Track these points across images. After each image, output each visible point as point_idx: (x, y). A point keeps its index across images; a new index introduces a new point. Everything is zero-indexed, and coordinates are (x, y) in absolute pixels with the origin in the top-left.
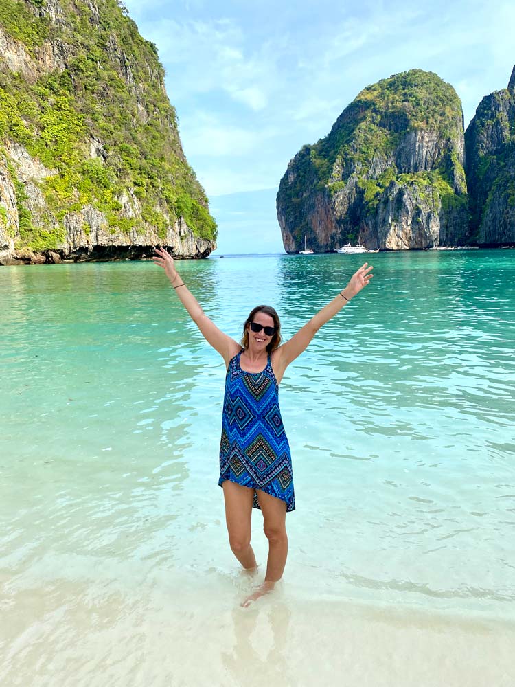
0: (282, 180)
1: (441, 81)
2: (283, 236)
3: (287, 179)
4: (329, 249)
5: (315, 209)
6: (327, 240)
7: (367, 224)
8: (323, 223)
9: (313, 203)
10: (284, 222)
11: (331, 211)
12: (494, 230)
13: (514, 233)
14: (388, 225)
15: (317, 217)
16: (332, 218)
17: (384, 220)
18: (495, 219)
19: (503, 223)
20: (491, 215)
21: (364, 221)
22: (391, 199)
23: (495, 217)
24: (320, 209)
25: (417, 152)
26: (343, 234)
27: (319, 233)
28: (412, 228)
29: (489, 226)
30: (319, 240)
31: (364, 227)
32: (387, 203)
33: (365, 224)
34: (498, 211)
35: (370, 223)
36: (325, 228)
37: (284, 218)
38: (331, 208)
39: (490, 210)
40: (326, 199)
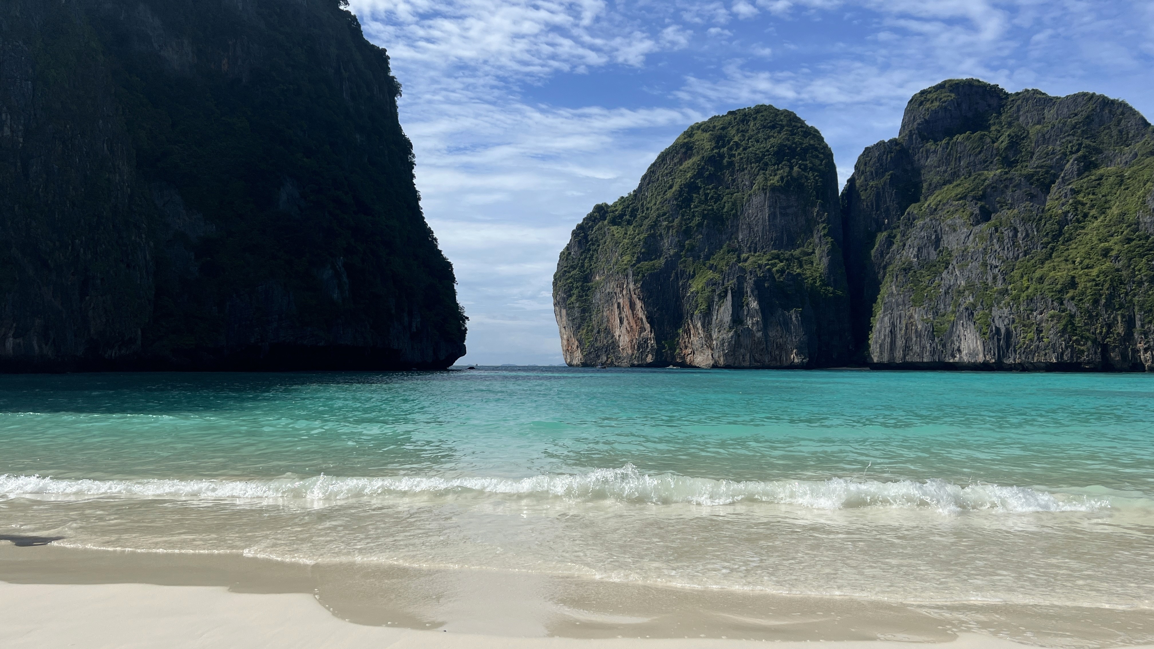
0: (562, 254)
1: (802, 122)
2: (562, 338)
3: (570, 254)
4: (636, 362)
5: (615, 300)
6: (633, 348)
7: (695, 327)
8: (625, 322)
9: (611, 291)
10: (564, 318)
11: (639, 304)
12: (893, 343)
13: (924, 347)
14: (727, 329)
15: (617, 313)
16: (641, 314)
17: (721, 321)
18: (893, 325)
19: (906, 333)
20: (886, 319)
21: (689, 321)
22: (732, 289)
23: (893, 323)
24: (621, 301)
25: (769, 221)
26: (658, 339)
27: (620, 336)
28: (766, 335)
29: (885, 336)
30: (619, 347)
31: (689, 330)
32: (726, 295)
33: (691, 326)
34: (896, 313)
35: (699, 325)
36: (629, 329)
37: (564, 312)
38: (639, 299)
39: (884, 312)
40: (632, 286)
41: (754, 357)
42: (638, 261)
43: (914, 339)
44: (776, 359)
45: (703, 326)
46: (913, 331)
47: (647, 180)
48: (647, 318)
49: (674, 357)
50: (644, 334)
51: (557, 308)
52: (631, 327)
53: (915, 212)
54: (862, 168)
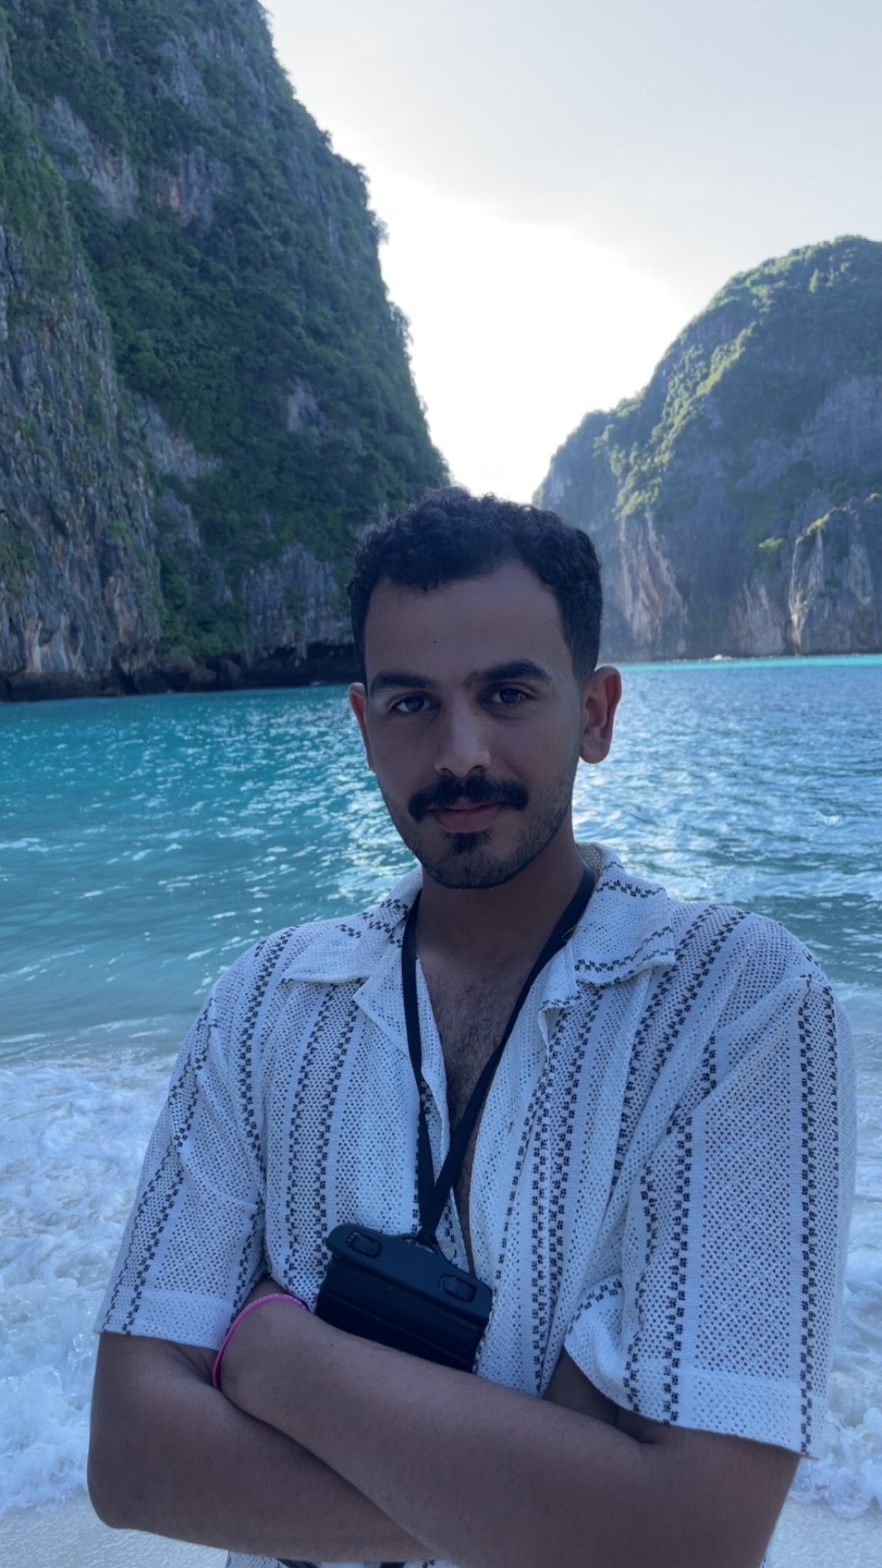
6: (654, 632)
7: (755, 594)
11: (664, 564)
14: (816, 594)
15: (628, 580)
16: (668, 581)
17: (806, 583)
21: (745, 586)
22: (823, 533)
26: (694, 616)
27: (632, 616)
28: (877, 602)
31: (744, 600)
32: (814, 543)
33: (748, 594)
35: (762, 592)
36: (647, 603)
40: (652, 537)
41: (857, 635)
45: (771, 594)
47: (665, 370)
48: (678, 585)
50: (672, 609)
52: (651, 600)
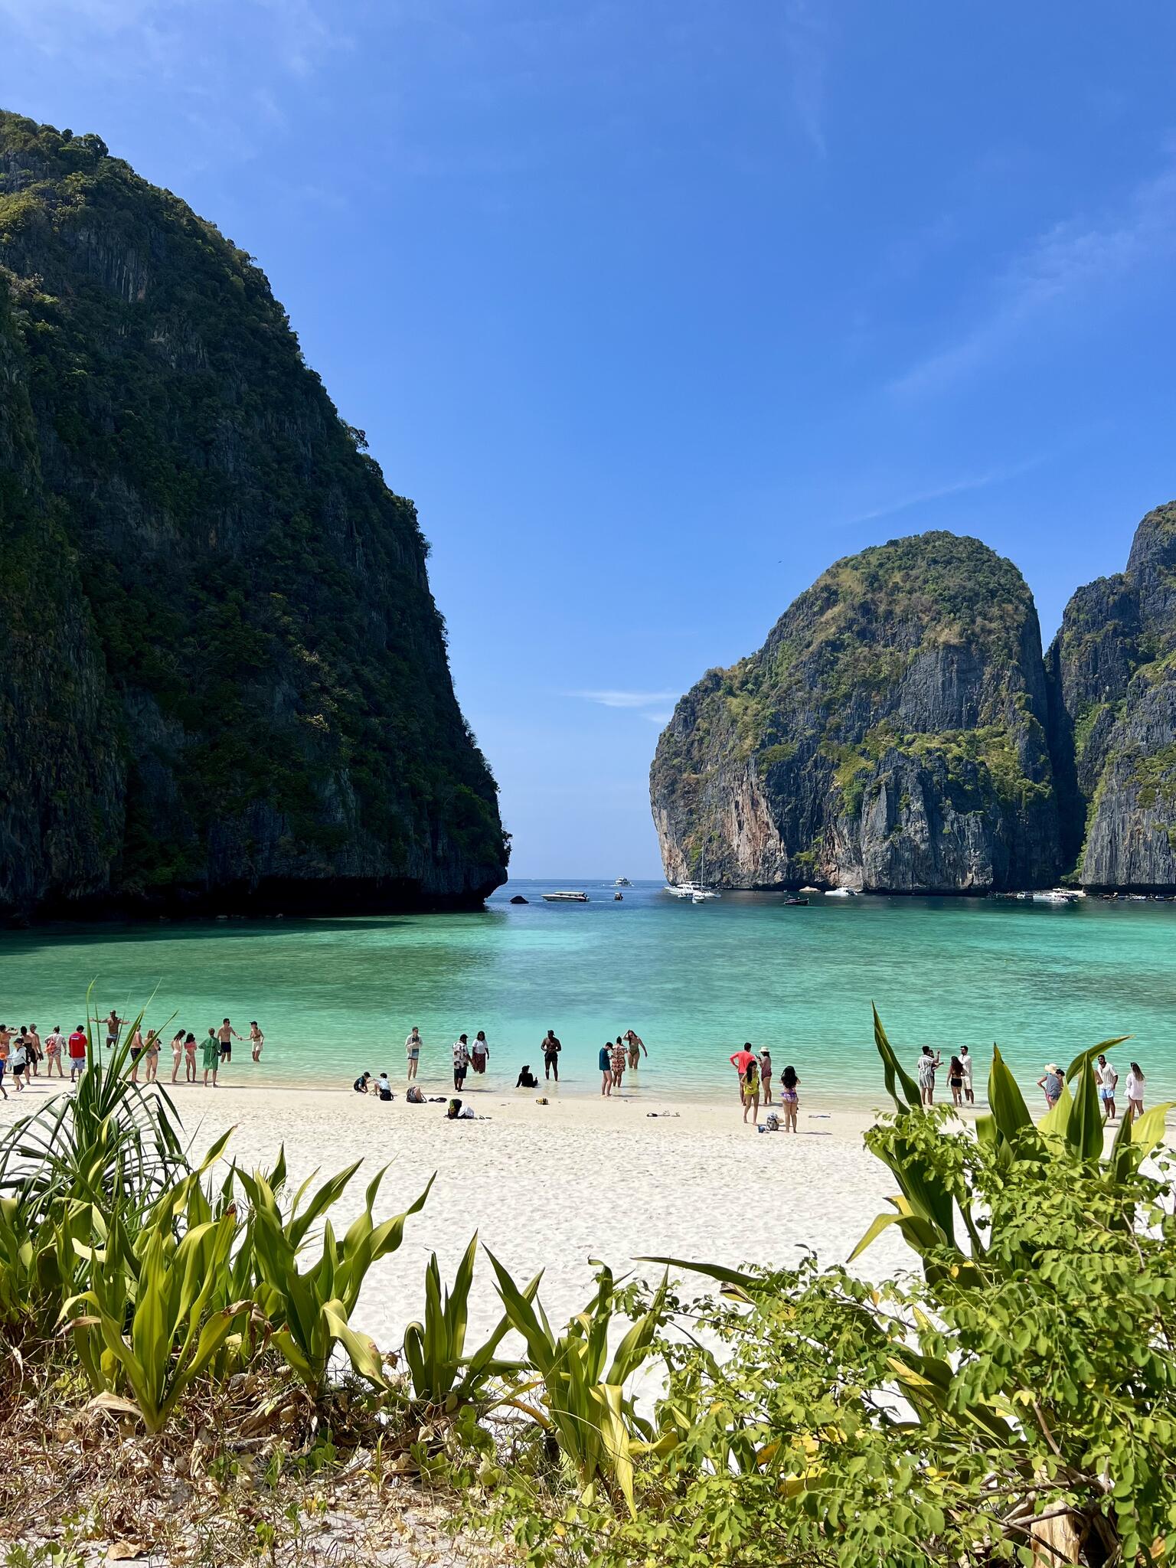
0: (663, 735)
1: (991, 554)
2: (662, 847)
3: (672, 735)
4: (760, 882)
5: (731, 798)
6: (756, 862)
8: (746, 828)
9: (727, 784)
10: (665, 821)
11: (763, 802)
12: (1113, 858)
13: (1155, 864)
14: (881, 838)
15: (735, 815)
16: (766, 818)
17: (873, 827)
18: (1114, 834)
19: (1131, 845)
20: (1104, 825)
21: (833, 826)
22: (886, 784)
23: (1113, 831)
24: (739, 798)
25: (944, 690)
26: (790, 852)
27: (738, 846)
28: (934, 848)
29: (1102, 847)
30: (737, 860)
31: (833, 838)
32: (879, 793)
33: (835, 833)
34: (1117, 817)
35: (845, 831)
36: (750, 837)
37: (664, 813)
38: (764, 796)
39: (1101, 815)
40: (754, 779)
41: (917, 877)
42: (763, 745)
43: (1143, 852)
44: (947, 879)
45: (851, 835)
46: (1141, 841)
47: (776, 637)
48: (775, 822)
49: (813, 876)
50: (771, 842)
51: (656, 809)
52: (754, 835)
53: (1148, 675)
54: (1074, 615)
